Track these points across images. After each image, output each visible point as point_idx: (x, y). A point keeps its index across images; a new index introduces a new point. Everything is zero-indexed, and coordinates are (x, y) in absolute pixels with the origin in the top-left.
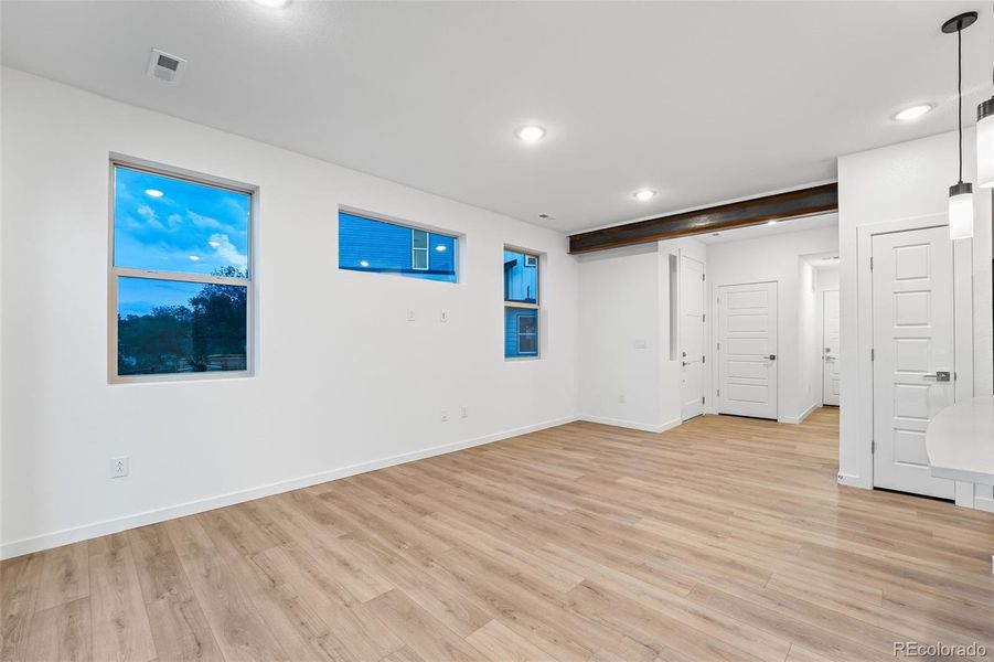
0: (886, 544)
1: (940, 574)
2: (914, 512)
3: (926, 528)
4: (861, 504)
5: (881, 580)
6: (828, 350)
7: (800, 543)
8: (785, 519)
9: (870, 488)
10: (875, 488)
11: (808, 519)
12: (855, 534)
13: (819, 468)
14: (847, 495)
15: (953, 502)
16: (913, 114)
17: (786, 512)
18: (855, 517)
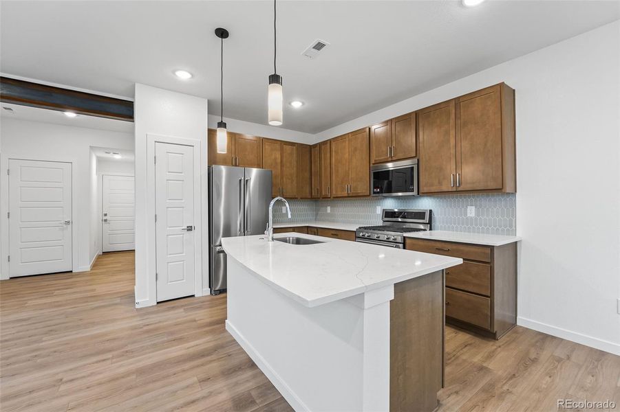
0: (181, 340)
1: (211, 344)
2: (182, 310)
3: (192, 317)
4: (154, 318)
5: (192, 368)
6: (106, 215)
7: (133, 373)
8: (113, 358)
9: (156, 304)
10: (158, 303)
11: (129, 348)
12: (163, 342)
13: (118, 301)
14: (145, 314)
15: (193, 296)
16: (183, 75)
17: (110, 351)
18: (156, 329)
